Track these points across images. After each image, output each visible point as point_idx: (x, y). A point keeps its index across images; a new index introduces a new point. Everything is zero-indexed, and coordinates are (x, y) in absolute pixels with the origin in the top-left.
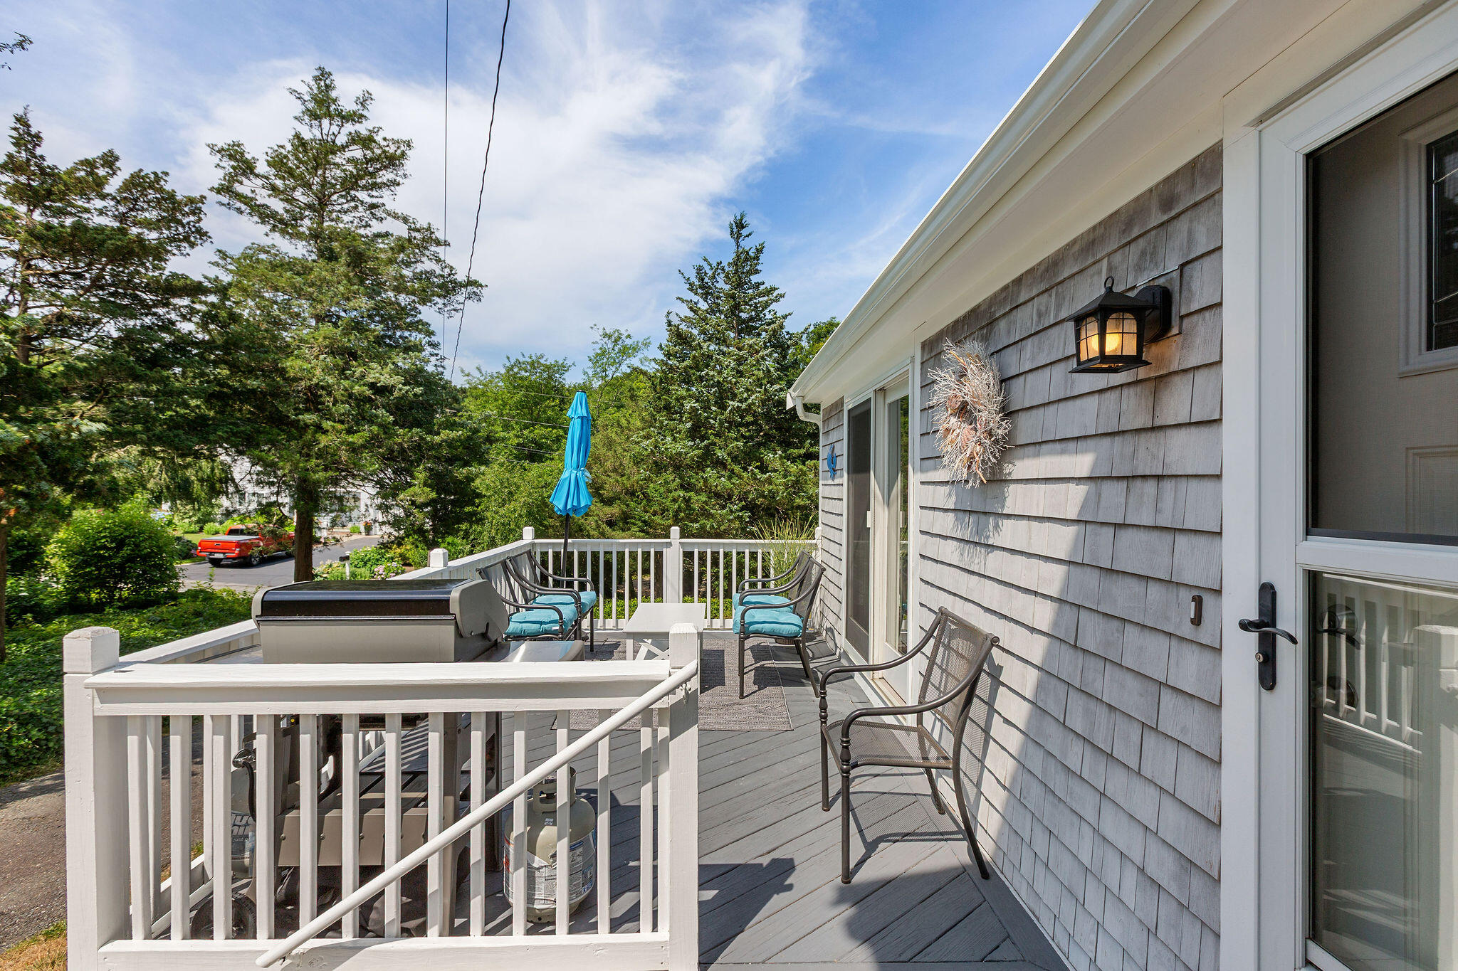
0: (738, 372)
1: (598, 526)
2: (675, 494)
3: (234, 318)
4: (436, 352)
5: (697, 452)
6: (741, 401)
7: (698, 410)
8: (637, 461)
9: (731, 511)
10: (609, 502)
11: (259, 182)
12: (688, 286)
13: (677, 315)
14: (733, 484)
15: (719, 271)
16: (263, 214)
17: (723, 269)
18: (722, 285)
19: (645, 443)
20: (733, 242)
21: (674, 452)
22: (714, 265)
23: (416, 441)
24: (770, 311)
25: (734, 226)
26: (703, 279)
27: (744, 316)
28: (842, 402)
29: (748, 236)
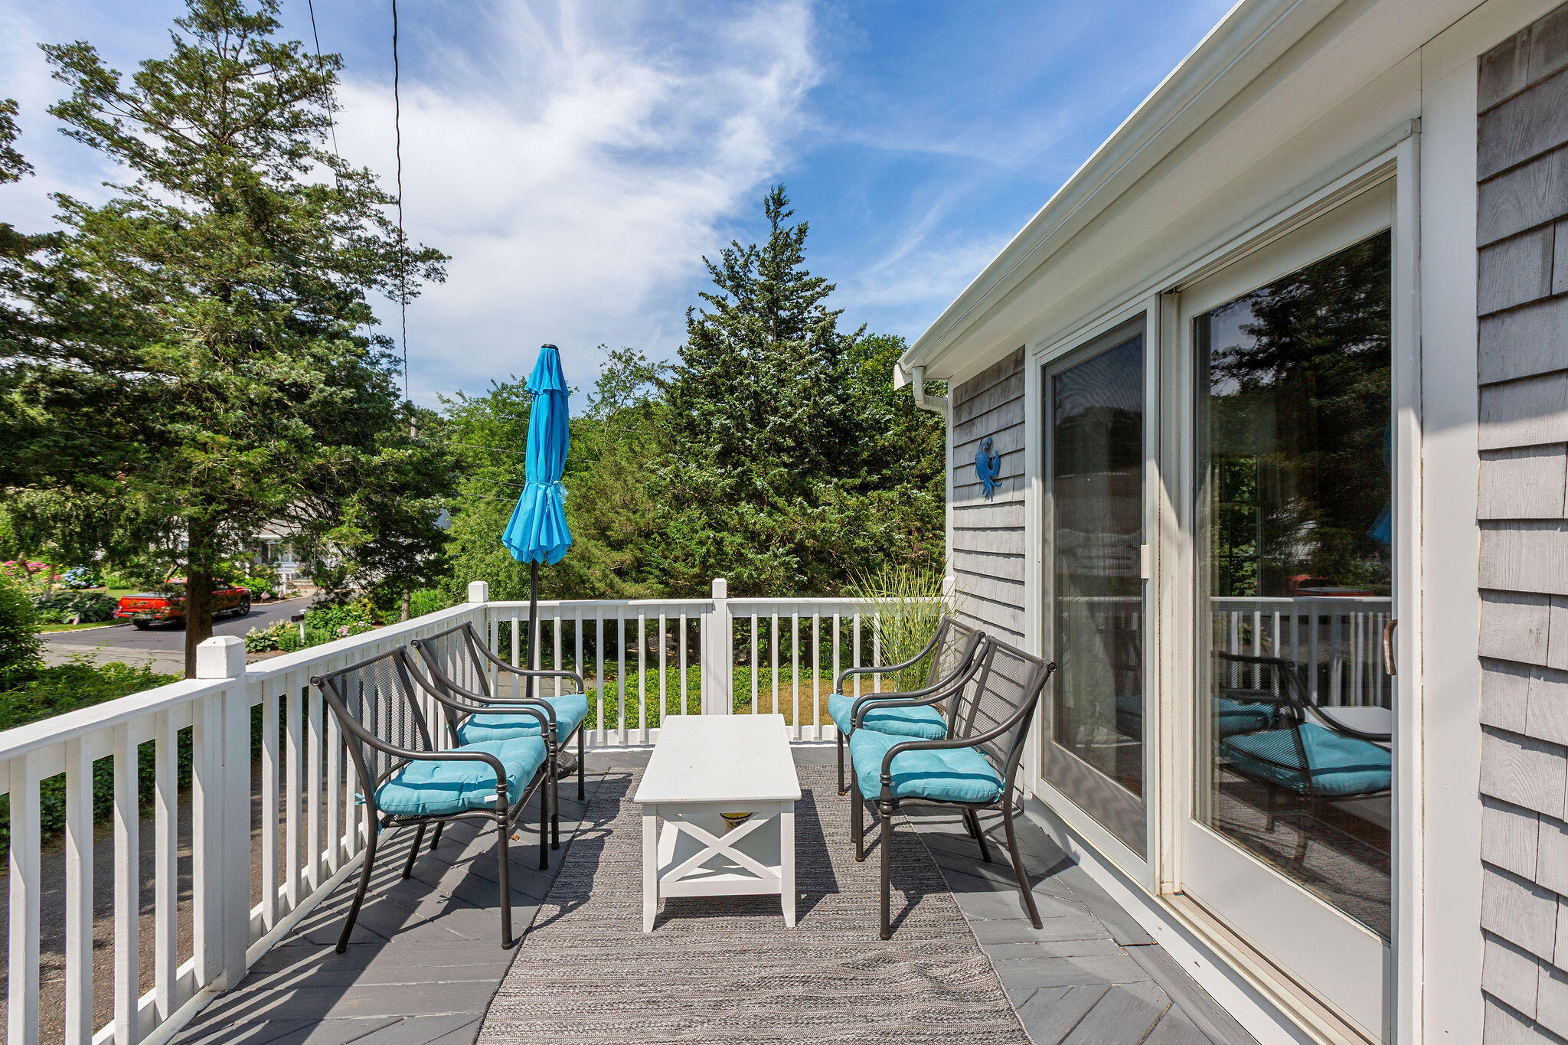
0: (779, 381)
1: (605, 576)
2: (702, 534)
3: (79, 288)
5: (729, 481)
6: (784, 417)
7: (730, 428)
8: (654, 494)
9: (775, 556)
10: (617, 546)
11: (126, 107)
12: (714, 276)
13: (701, 311)
14: (775, 521)
15: (753, 258)
17: (758, 256)
18: (755, 274)
19: (662, 471)
20: (769, 223)
21: (700, 480)
22: (747, 250)
23: (347, 463)
24: (816, 308)
25: (771, 203)
26: (732, 268)
27: (783, 314)
28: (1018, 359)
29: (787, 215)
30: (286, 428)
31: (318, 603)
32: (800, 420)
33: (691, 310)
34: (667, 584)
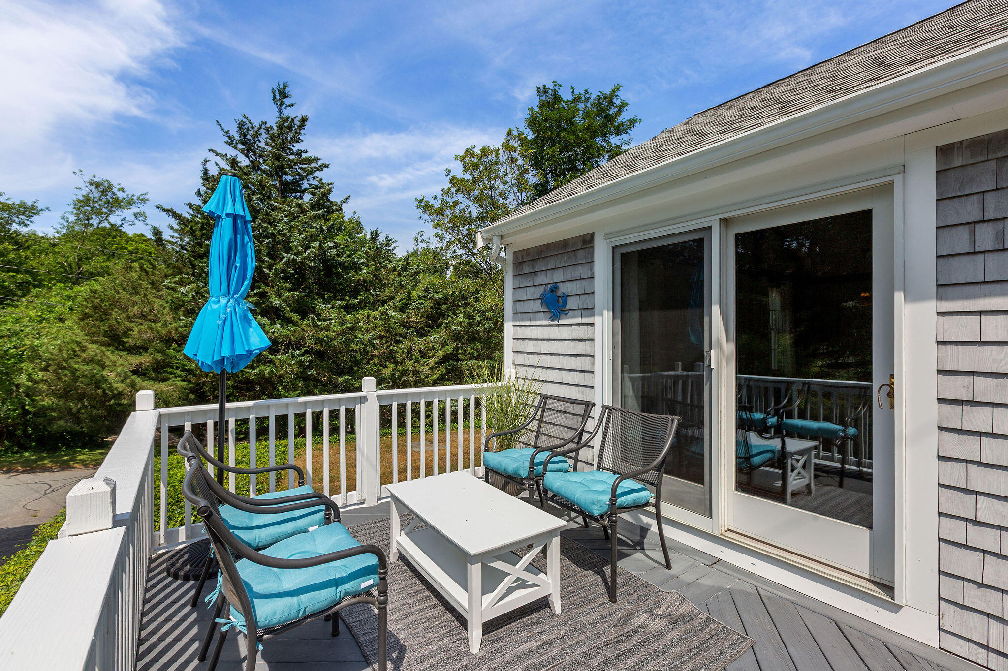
6: (296, 254)
10: (135, 351)
12: (226, 139)
13: (213, 166)
15: (262, 131)
18: (264, 144)
19: (182, 289)
20: (275, 109)
22: (257, 125)
25: (277, 93)
26: (245, 135)
27: (287, 178)
28: (587, 241)
29: (290, 106)
32: (308, 257)
33: (206, 161)
34: (189, 382)
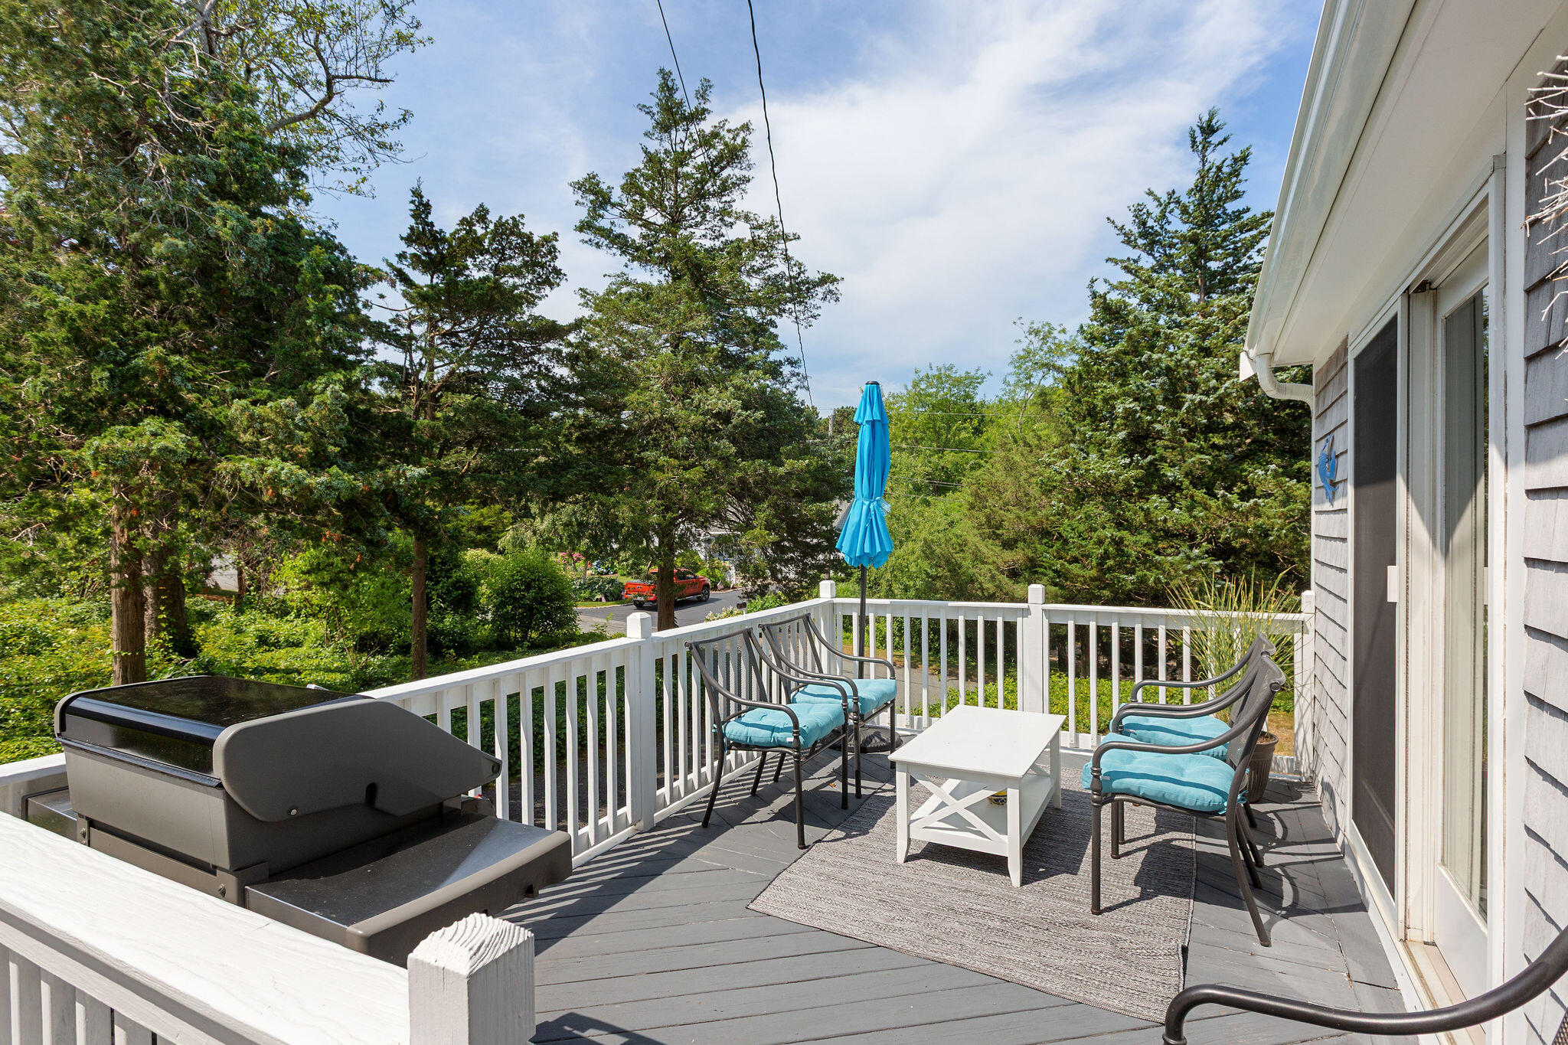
0: (1202, 349)
1: (993, 577)
2: (1101, 533)
4: (797, 371)
5: (1133, 473)
6: (1207, 393)
7: (1136, 412)
8: (1047, 490)
9: (1189, 558)
10: (1009, 545)
12: (1122, 238)
13: (1106, 281)
14: (1194, 517)
15: (1172, 206)
16: (621, 243)
17: (1178, 202)
18: (1177, 225)
19: (1058, 464)
20: (1195, 159)
21: (1098, 474)
22: (1164, 198)
23: (760, 475)
24: (1259, 251)
25: (1198, 133)
26: (1144, 223)
27: (1214, 265)
29: (1221, 143)
30: (717, 448)
31: (746, 593)
33: (1093, 281)
34: (1062, 587)
